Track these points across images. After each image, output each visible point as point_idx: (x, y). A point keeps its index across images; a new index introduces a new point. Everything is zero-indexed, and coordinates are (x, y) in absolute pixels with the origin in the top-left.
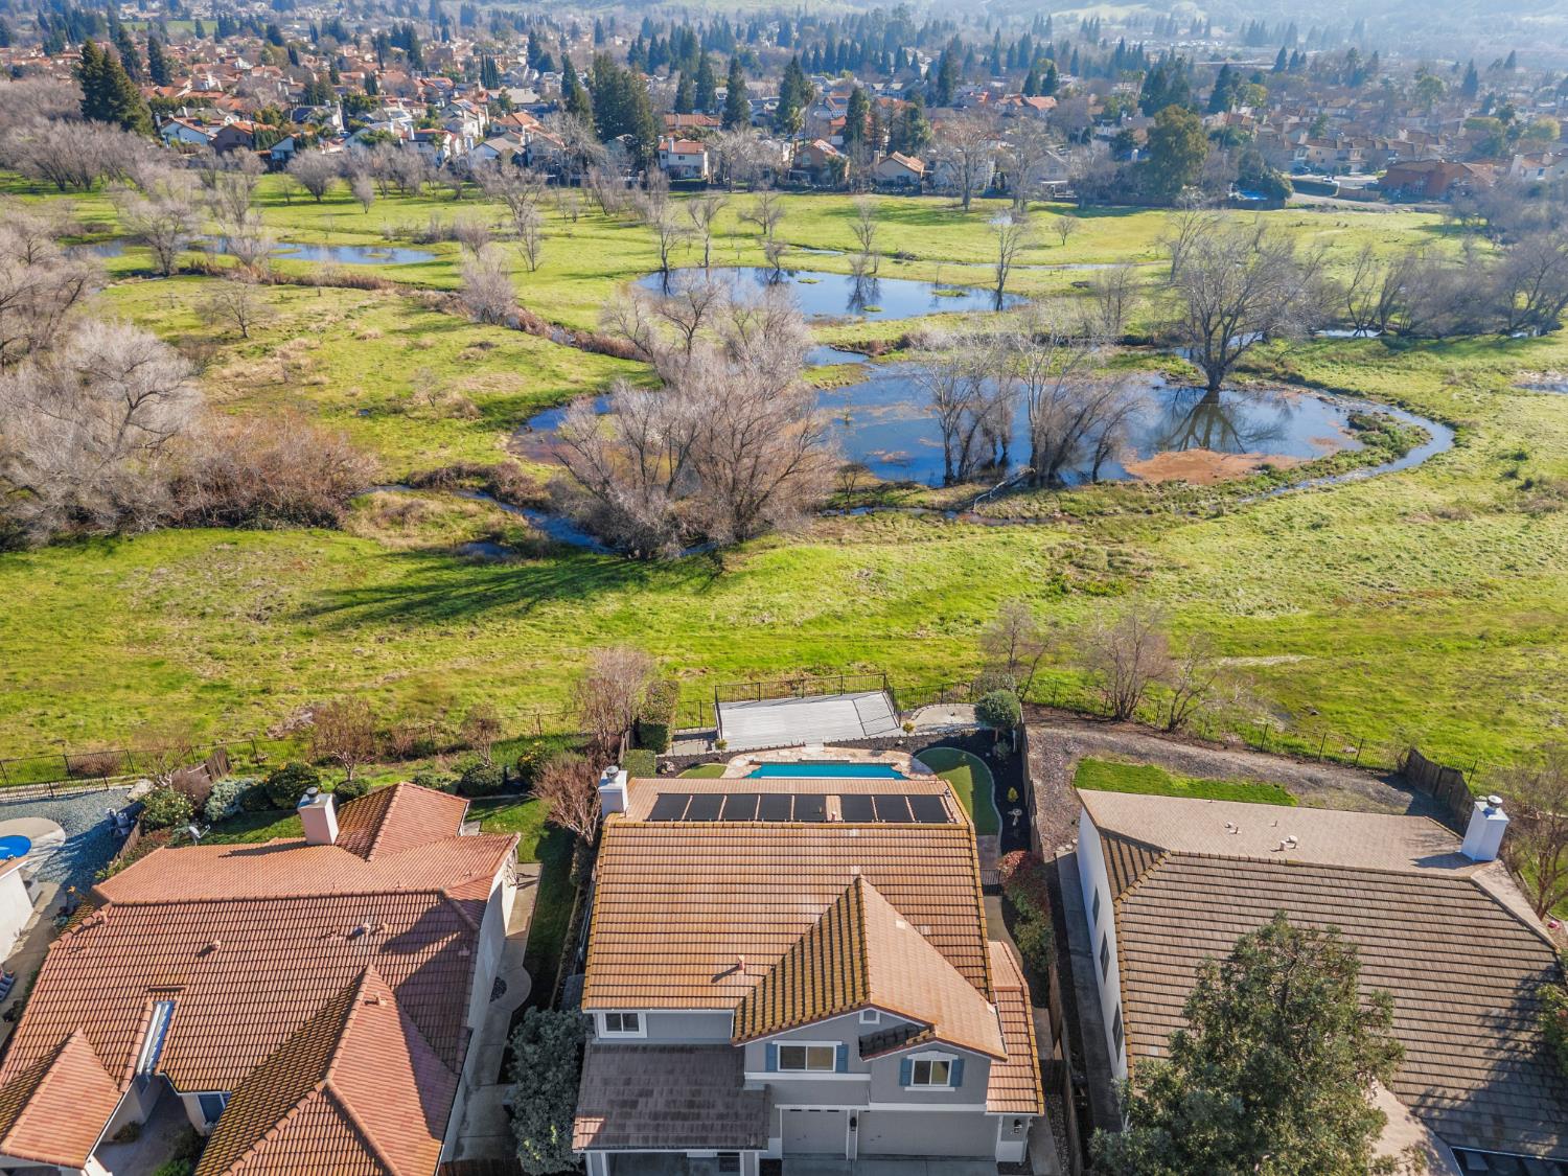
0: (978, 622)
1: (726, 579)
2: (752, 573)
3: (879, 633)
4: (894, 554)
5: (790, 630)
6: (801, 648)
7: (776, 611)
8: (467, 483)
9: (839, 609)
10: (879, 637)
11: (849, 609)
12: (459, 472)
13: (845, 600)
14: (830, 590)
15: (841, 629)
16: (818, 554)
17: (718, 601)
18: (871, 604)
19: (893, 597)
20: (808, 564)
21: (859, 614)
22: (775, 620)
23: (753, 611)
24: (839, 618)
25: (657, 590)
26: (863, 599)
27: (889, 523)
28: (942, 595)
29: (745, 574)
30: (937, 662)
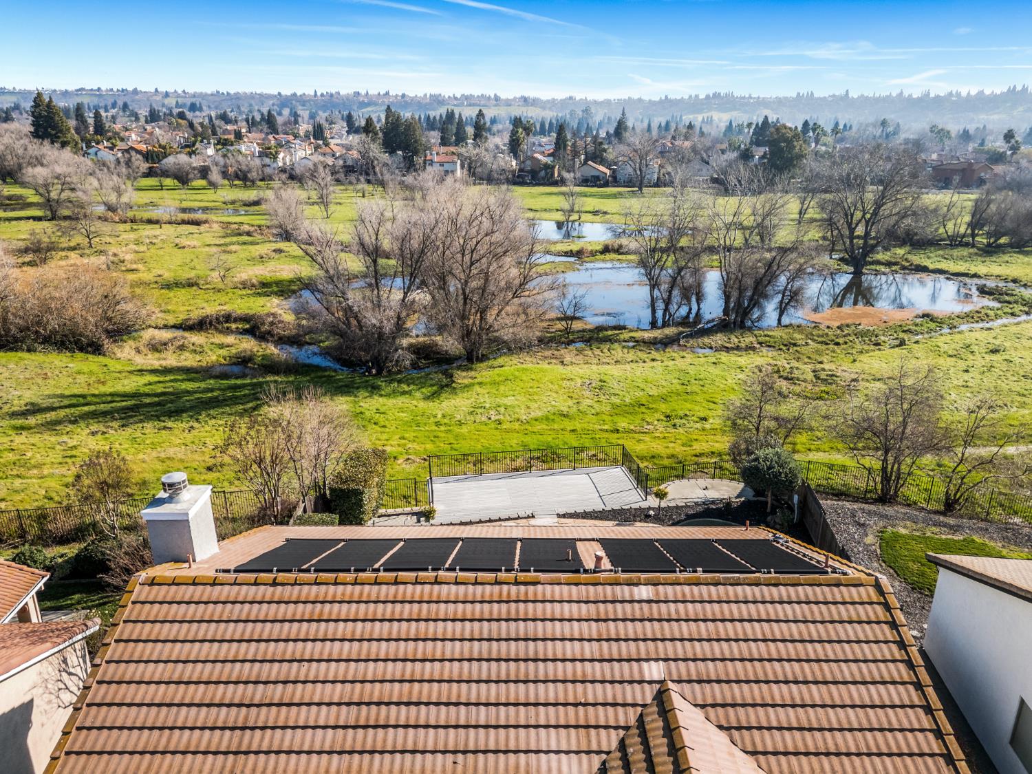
0: (705, 419)
1: (455, 388)
2: (480, 384)
3: (606, 427)
4: (615, 371)
5: (516, 426)
6: (527, 439)
7: (502, 410)
8: (233, 326)
9: (565, 409)
10: (607, 431)
11: (575, 409)
12: (228, 318)
13: (570, 403)
14: (555, 395)
15: (569, 425)
16: (542, 370)
17: (444, 404)
18: (595, 405)
19: (617, 401)
20: (534, 377)
21: (585, 413)
22: (501, 417)
23: (479, 411)
24: (564, 416)
25: (388, 395)
26: (588, 402)
27: (606, 351)
28: (664, 399)
29: (473, 385)
30: (670, 451)
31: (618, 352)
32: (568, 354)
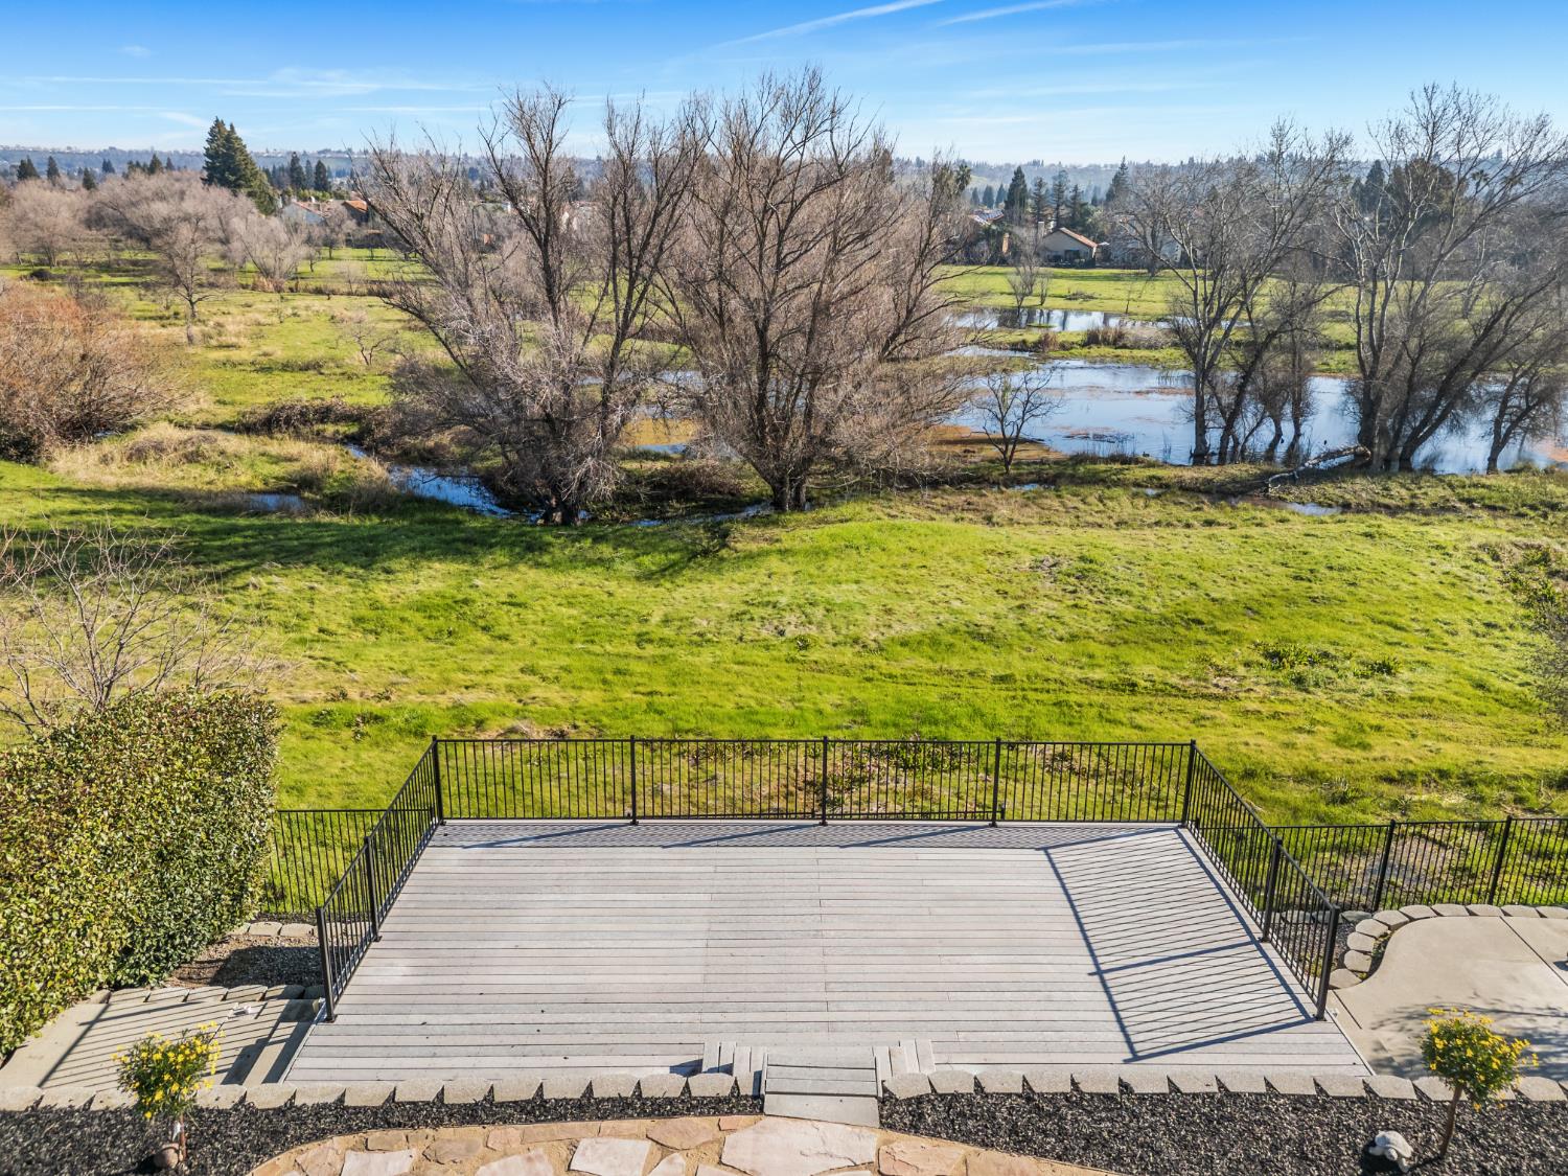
0: (1385, 668)
1: (722, 559)
2: (783, 553)
3: (1097, 675)
4: (1120, 541)
5: (847, 655)
6: (869, 695)
7: (818, 613)
8: (330, 429)
9: (987, 621)
10: (1100, 685)
11: (1011, 623)
12: (325, 414)
13: (1001, 606)
14: (961, 585)
15: (992, 662)
16: (938, 532)
17: (678, 594)
18: (1068, 616)
19: (1126, 608)
20: (914, 543)
21: (1039, 634)
22: (813, 631)
23: (758, 612)
24: (981, 637)
25: (555, 565)
26: (1045, 606)
27: (1091, 499)
28: (1252, 611)
29: (768, 553)
30: (1300, 759)
31: (1123, 504)
32: (1003, 504)
